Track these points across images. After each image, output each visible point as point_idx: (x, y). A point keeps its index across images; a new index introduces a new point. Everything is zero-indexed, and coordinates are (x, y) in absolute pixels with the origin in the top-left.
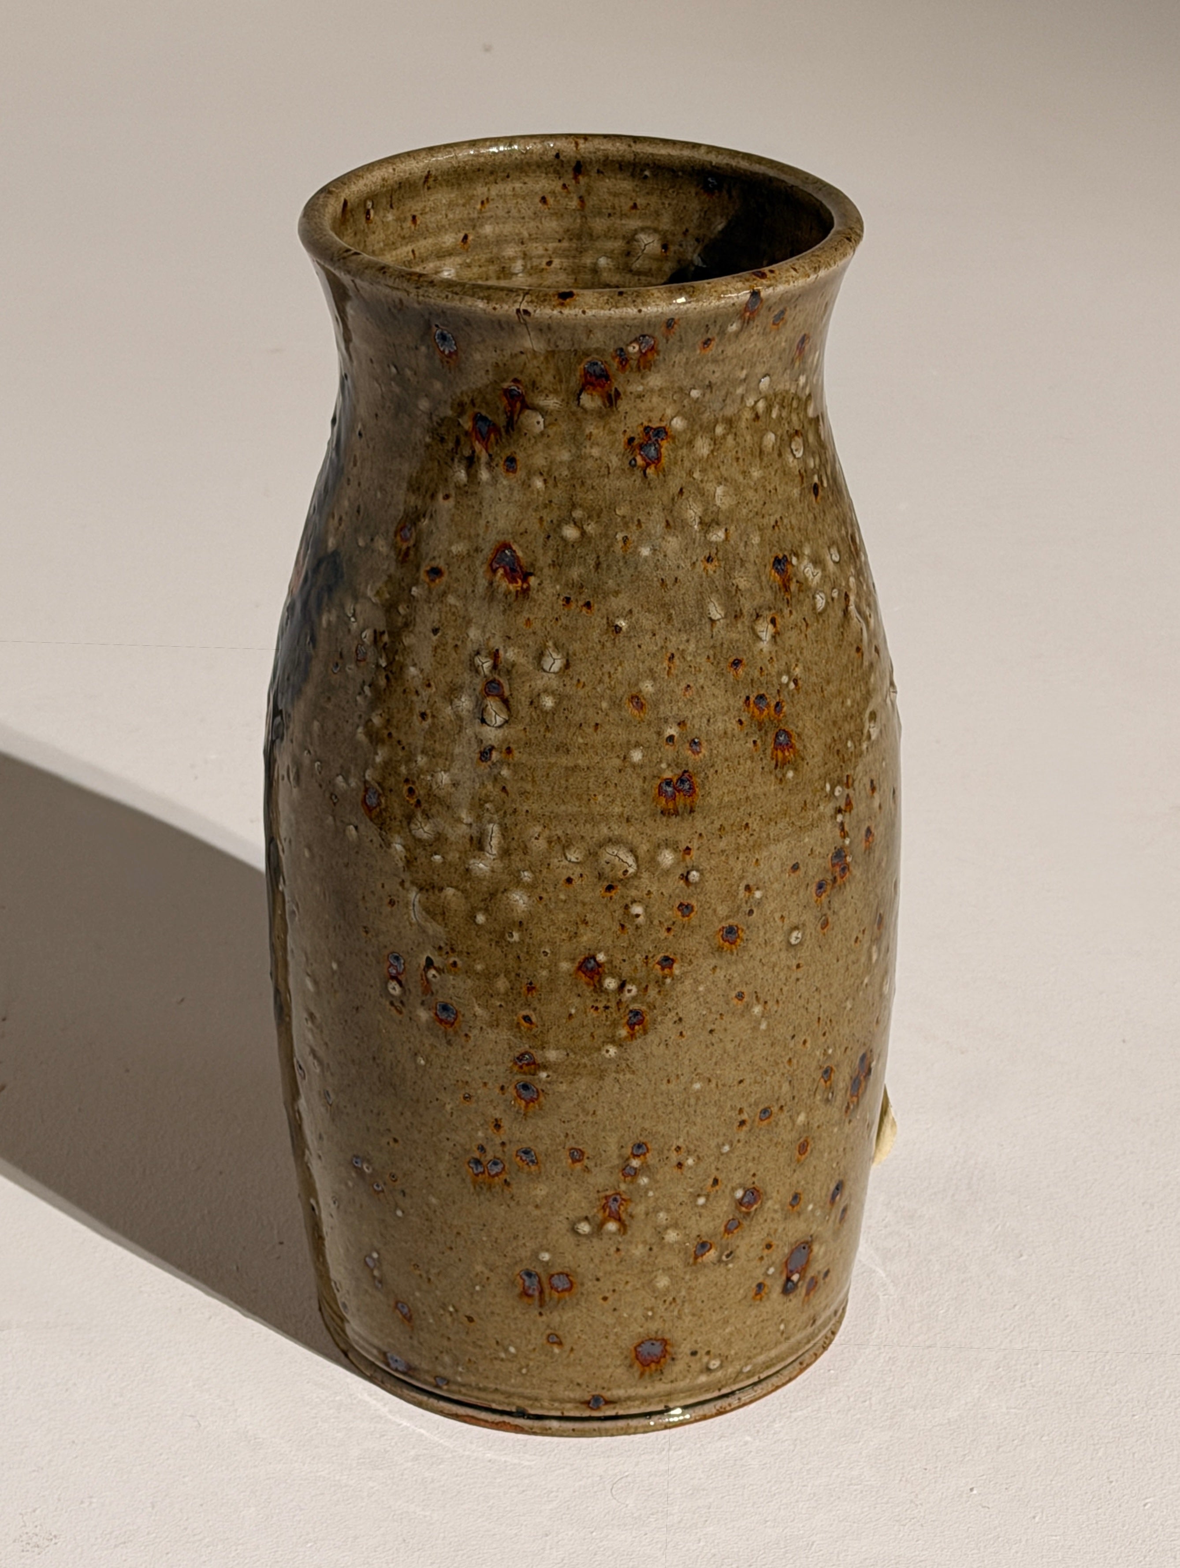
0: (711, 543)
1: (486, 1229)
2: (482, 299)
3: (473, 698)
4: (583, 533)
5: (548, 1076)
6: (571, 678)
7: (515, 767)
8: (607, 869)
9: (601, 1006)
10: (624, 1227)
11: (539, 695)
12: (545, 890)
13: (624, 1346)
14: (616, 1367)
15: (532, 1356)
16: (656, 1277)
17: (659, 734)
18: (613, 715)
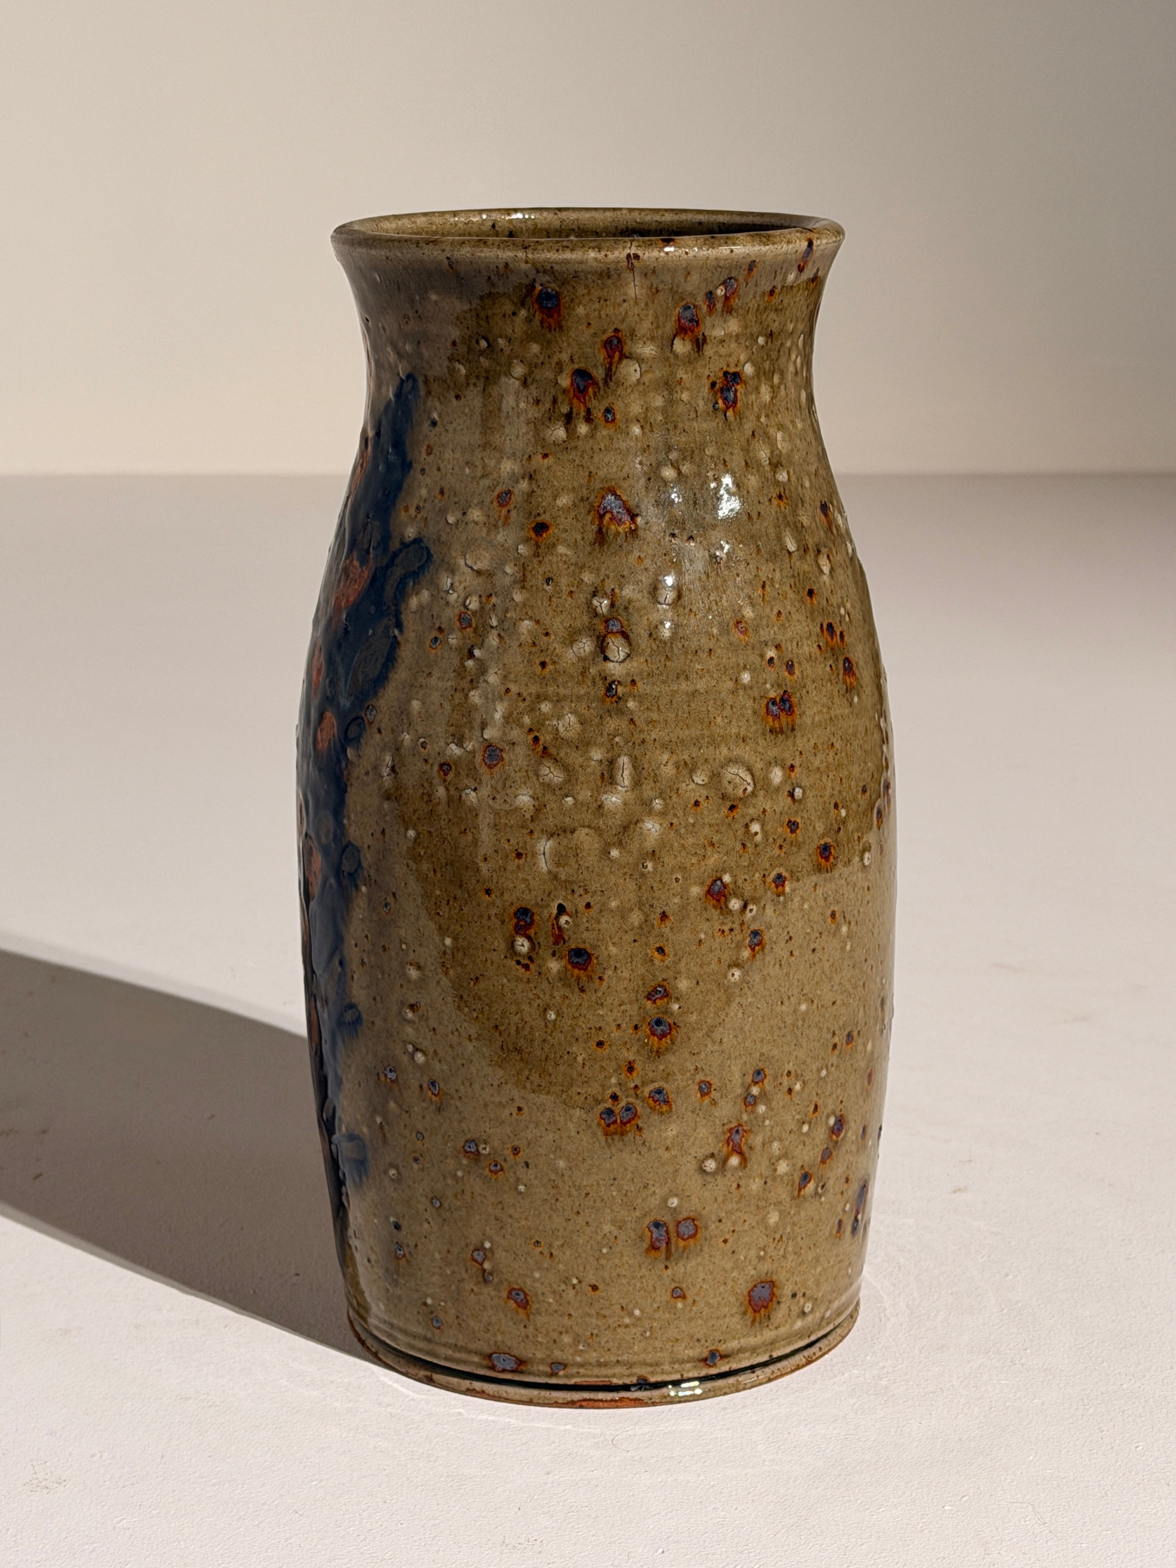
0: (779, 482)
1: (616, 1182)
2: (593, 248)
3: (594, 638)
4: (680, 473)
5: (680, 1008)
6: (684, 608)
7: (641, 699)
8: (730, 789)
9: (726, 928)
10: (744, 1161)
11: (656, 627)
12: (675, 815)
13: (739, 1291)
14: (732, 1315)
15: (657, 1316)
16: (768, 1213)
17: (762, 656)
18: (723, 640)
